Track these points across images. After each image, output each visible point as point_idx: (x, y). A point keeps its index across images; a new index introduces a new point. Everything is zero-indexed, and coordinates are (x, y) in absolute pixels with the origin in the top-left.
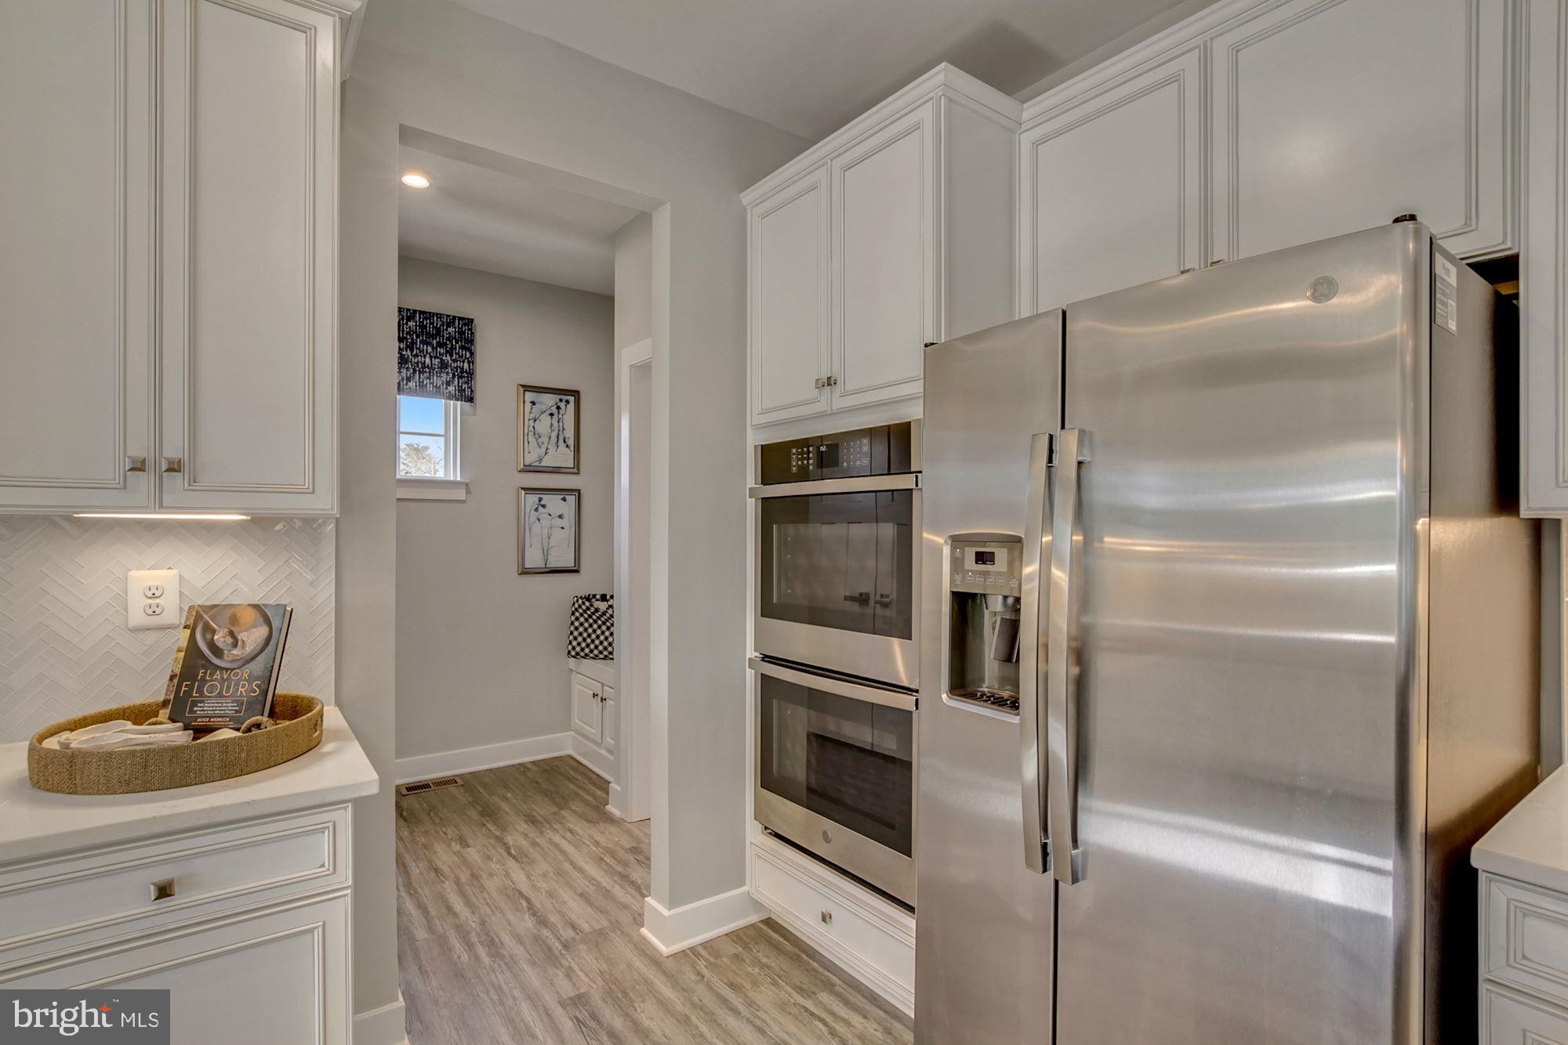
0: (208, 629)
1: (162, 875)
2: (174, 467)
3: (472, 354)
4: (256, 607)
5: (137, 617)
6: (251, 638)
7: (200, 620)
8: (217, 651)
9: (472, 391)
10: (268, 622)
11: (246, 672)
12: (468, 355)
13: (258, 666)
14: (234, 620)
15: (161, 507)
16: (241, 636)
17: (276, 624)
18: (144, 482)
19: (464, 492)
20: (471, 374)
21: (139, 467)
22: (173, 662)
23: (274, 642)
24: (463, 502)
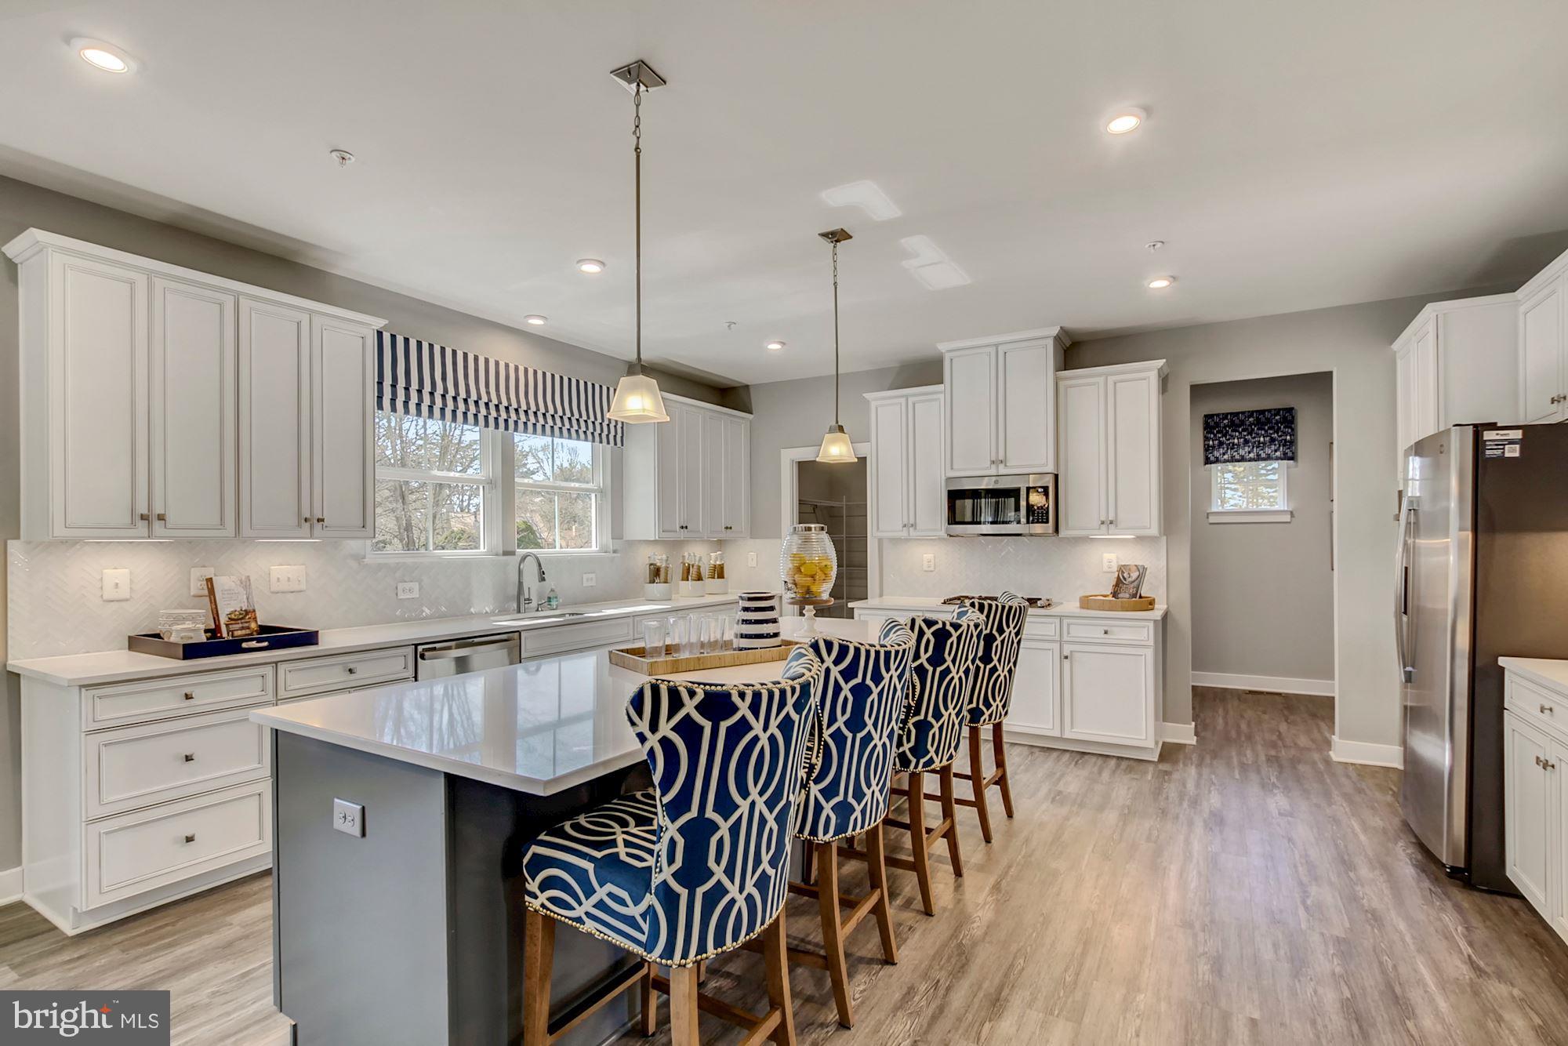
0: (1123, 572)
1: (1106, 628)
2: (1111, 523)
3: (1293, 430)
4: (1136, 566)
5: (1105, 569)
6: (1135, 575)
7: (1122, 569)
8: (1125, 579)
9: (1293, 453)
10: (1139, 571)
11: (1132, 586)
12: (1290, 431)
13: (1135, 584)
14: (1130, 570)
15: (1108, 535)
16: (1132, 575)
17: (1141, 571)
18: (1104, 527)
19: (1289, 516)
20: (1292, 443)
21: (1103, 523)
22: (1114, 582)
23: (1141, 577)
24: (1289, 523)
